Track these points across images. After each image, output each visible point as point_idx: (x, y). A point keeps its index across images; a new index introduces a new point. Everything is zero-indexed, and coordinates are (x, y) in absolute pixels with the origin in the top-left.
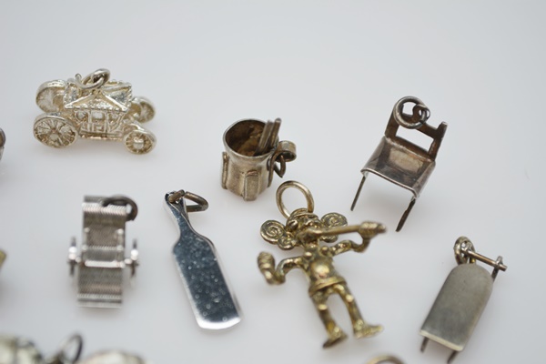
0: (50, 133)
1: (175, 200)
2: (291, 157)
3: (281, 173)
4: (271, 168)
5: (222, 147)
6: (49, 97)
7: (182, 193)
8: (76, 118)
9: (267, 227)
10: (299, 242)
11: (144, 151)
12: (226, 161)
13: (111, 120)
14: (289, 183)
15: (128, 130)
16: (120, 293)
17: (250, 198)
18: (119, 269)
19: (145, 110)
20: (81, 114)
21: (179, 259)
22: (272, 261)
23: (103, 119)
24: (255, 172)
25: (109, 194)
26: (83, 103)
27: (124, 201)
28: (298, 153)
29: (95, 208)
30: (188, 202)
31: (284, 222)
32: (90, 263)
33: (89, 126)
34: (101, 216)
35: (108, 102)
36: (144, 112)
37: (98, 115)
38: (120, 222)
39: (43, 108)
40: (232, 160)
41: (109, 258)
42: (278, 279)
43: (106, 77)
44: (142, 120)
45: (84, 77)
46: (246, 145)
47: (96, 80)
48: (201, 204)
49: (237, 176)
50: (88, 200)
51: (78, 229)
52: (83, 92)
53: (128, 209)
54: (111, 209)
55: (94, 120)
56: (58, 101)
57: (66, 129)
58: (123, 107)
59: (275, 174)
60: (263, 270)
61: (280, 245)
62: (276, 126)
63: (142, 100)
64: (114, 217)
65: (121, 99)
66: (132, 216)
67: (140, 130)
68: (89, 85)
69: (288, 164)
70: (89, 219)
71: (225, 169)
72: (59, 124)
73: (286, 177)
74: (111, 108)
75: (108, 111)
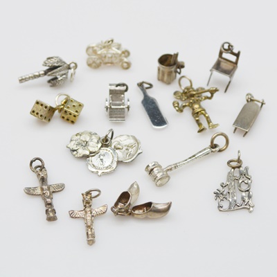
0: (93, 63)
1: (141, 85)
2: (183, 67)
3: (179, 73)
4: (176, 72)
5: (157, 64)
6: (91, 50)
7: (143, 82)
8: (102, 57)
9: (175, 93)
10: (188, 98)
11: (127, 68)
12: (159, 70)
13: (115, 57)
14: (183, 77)
15: (121, 60)
16: (124, 117)
17: (169, 83)
18: (123, 109)
19: (127, 53)
20: (104, 56)
21: (144, 105)
22: (178, 104)
23: (112, 57)
24: (170, 74)
25: (118, 83)
26: (103, 51)
27: (124, 85)
28: (186, 65)
29: (113, 88)
30: (146, 86)
31: (182, 91)
32: (113, 107)
33: (107, 60)
34: (116, 90)
36: (126, 54)
37: (110, 56)
38: (122, 92)
39: (89, 55)
40: (161, 69)
41: (120, 105)
42: (181, 110)
43: (112, 41)
44: (126, 57)
45: (104, 41)
46: (166, 63)
47: (109, 42)
48: (151, 86)
49: (163, 75)
50: (110, 85)
51: (108, 96)
52: (104, 47)
53: (125, 87)
54: (119, 88)
55: (109, 58)
56: (95, 52)
57: (98, 62)
58: (119, 52)
59: (177, 74)
60: (175, 107)
61: (181, 99)
62: (176, 55)
63: (126, 49)
64: (120, 91)
65: (118, 49)
66: (126, 90)
67: (125, 60)
68: (106, 44)
69: (182, 70)
70: (112, 92)
71: (159, 73)
72: (96, 59)
73: (182, 74)
74: (115, 52)
75: (114, 54)
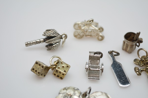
0: (78, 35)
1: (111, 53)
2: (141, 42)
3: (138, 46)
4: (136, 45)
5: (123, 39)
6: (77, 26)
7: (113, 51)
8: (84, 31)
9: (135, 60)
10: (144, 65)
11: (101, 40)
12: (124, 43)
13: (93, 32)
14: (141, 49)
15: (98, 35)
16: (99, 77)
17: (130, 52)
18: (99, 70)
19: (101, 29)
20: (86, 30)
21: (113, 68)
22: (138, 69)
23: (91, 32)
24: (132, 46)
25: (96, 51)
26: (86, 28)
27: (100, 53)
28: (143, 41)
29: (92, 54)
30: (114, 54)
31: (140, 59)
32: (91, 69)
33: (87, 34)
34: (94, 56)
35: (93, 27)
36: (101, 30)
37: (90, 31)
38: (99, 59)
39: (75, 29)
40: (126, 42)
41: (96, 68)
43: (93, 21)
44: (101, 32)
45: (87, 20)
46: (129, 39)
47: (90, 21)
48: (118, 54)
49: (127, 47)
50: (90, 52)
51: (87, 60)
52: (87, 25)
53: (99, 55)
54: (96, 55)
55: (89, 32)
56: (80, 27)
57: (82, 34)
58: (97, 29)
59: (137, 47)
60: (136, 72)
61: (139, 65)
62: (139, 34)
63: (101, 27)
64: (97, 57)
65: (96, 26)
66: (101, 57)
67: (101, 34)
68: (88, 23)
69: (141, 44)
70: (91, 58)
71: (124, 45)
72: (80, 33)
73: (140, 47)
74: (94, 29)
75: (93, 30)
